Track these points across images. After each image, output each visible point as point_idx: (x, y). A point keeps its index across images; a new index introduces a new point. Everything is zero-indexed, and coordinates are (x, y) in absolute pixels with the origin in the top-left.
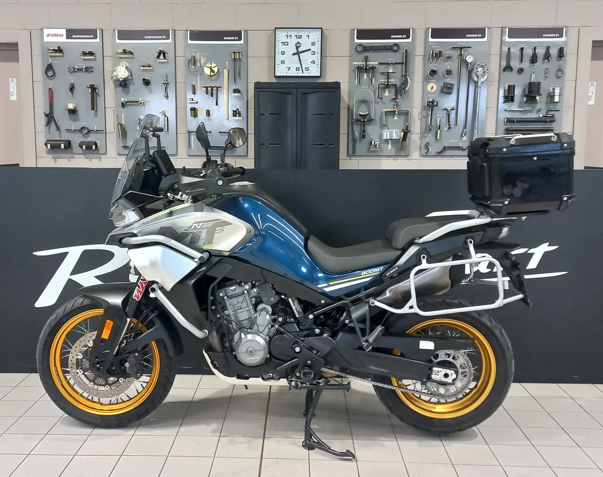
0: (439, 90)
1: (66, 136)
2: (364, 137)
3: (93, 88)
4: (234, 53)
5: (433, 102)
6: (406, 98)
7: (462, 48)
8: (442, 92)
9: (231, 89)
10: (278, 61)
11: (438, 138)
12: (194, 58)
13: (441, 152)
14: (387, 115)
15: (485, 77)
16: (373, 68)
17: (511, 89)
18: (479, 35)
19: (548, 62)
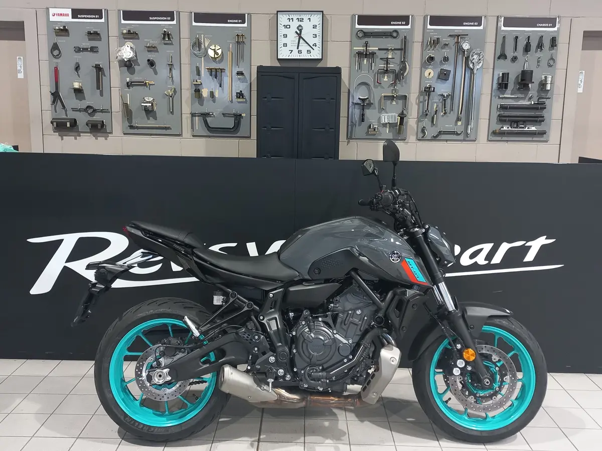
0: (436, 76)
1: (72, 115)
2: (363, 120)
3: (99, 68)
4: (238, 35)
5: (430, 87)
6: (404, 84)
7: (459, 35)
8: (439, 78)
9: (235, 72)
10: (280, 44)
11: (435, 123)
12: (198, 40)
13: (437, 136)
14: (386, 99)
15: (481, 65)
16: (373, 54)
17: (505, 76)
18: (475, 24)
19: (540, 51)
